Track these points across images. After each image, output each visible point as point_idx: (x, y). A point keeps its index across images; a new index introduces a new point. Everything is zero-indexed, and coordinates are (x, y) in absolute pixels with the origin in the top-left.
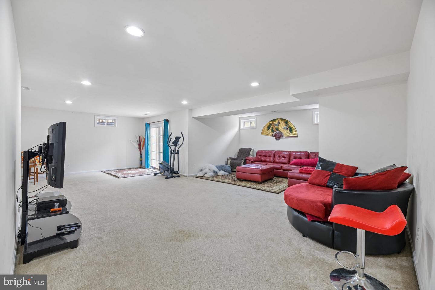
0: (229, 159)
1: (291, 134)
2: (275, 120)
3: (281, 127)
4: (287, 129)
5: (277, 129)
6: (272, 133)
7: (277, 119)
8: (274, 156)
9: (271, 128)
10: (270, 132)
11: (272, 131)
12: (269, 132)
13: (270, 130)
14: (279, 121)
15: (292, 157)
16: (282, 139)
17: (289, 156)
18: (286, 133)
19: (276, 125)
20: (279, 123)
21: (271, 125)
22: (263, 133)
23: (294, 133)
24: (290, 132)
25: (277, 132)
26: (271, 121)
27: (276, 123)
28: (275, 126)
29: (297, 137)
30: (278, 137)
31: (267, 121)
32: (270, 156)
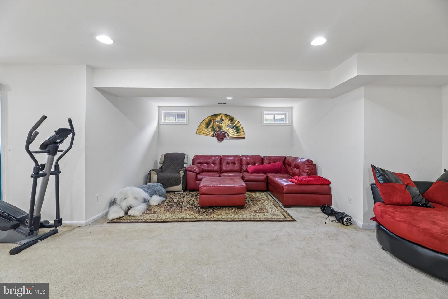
0: (152, 172)
1: (237, 134)
2: (216, 115)
3: (225, 125)
4: (233, 128)
5: (220, 128)
6: (212, 133)
7: (219, 114)
8: (221, 163)
9: (211, 126)
10: (210, 130)
11: (213, 129)
12: (208, 131)
13: (209, 129)
14: (222, 117)
15: (244, 163)
16: (225, 141)
17: (240, 162)
18: (232, 133)
19: (218, 121)
20: (223, 120)
21: (210, 121)
22: (199, 132)
23: (240, 133)
24: (236, 132)
25: (220, 131)
26: (211, 116)
27: (218, 119)
28: (217, 123)
29: (244, 138)
30: (221, 137)
31: (206, 115)
32: (214, 164)
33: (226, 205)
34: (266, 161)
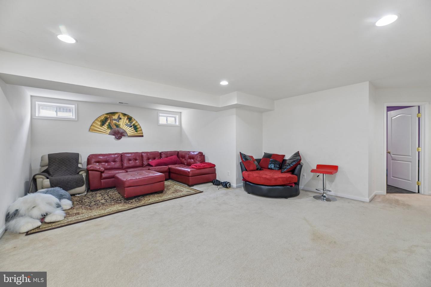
1: (136, 133)
2: (113, 113)
3: (123, 124)
4: (131, 127)
5: (117, 126)
6: (109, 131)
7: (116, 113)
8: (122, 161)
9: (107, 124)
10: (106, 128)
11: (110, 127)
12: (104, 129)
13: (105, 127)
14: (119, 116)
15: (145, 159)
16: (123, 139)
17: (141, 158)
18: (129, 131)
19: (115, 120)
20: (120, 119)
21: (106, 119)
22: (91, 129)
23: (139, 132)
24: (134, 131)
25: (117, 129)
26: (107, 114)
27: (116, 117)
28: (114, 122)
29: (143, 136)
30: (119, 134)
31: (102, 112)
32: (114, 161)
33: (150, 192)
34: (163, 156)
